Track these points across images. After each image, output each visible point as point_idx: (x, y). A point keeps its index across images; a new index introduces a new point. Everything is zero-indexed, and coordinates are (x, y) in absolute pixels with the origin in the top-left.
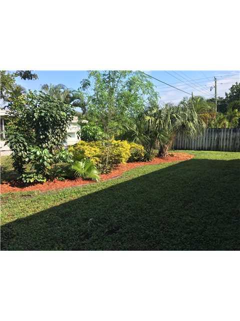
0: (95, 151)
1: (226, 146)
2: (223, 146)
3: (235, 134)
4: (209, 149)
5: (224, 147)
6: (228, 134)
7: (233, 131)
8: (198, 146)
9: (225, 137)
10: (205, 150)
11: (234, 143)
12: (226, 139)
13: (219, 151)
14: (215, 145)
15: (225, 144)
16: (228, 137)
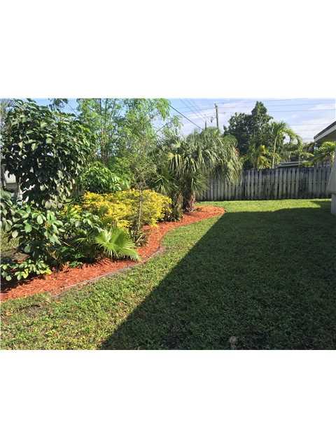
0: (121, 209)
1: (254, 193)
2: (250, 194)
3: (264, 177)
4: (233, 199)
5: (252, 195)
6: (257, 177)
7: (263, 173)
8: (219, 196)
9: (253, 182)
10: (228, 200)
11: (264, 189)
12: (254, 184)
13: (246, 200)
14: (241, 192)
15: (253, 191)
16: (257, 182)
